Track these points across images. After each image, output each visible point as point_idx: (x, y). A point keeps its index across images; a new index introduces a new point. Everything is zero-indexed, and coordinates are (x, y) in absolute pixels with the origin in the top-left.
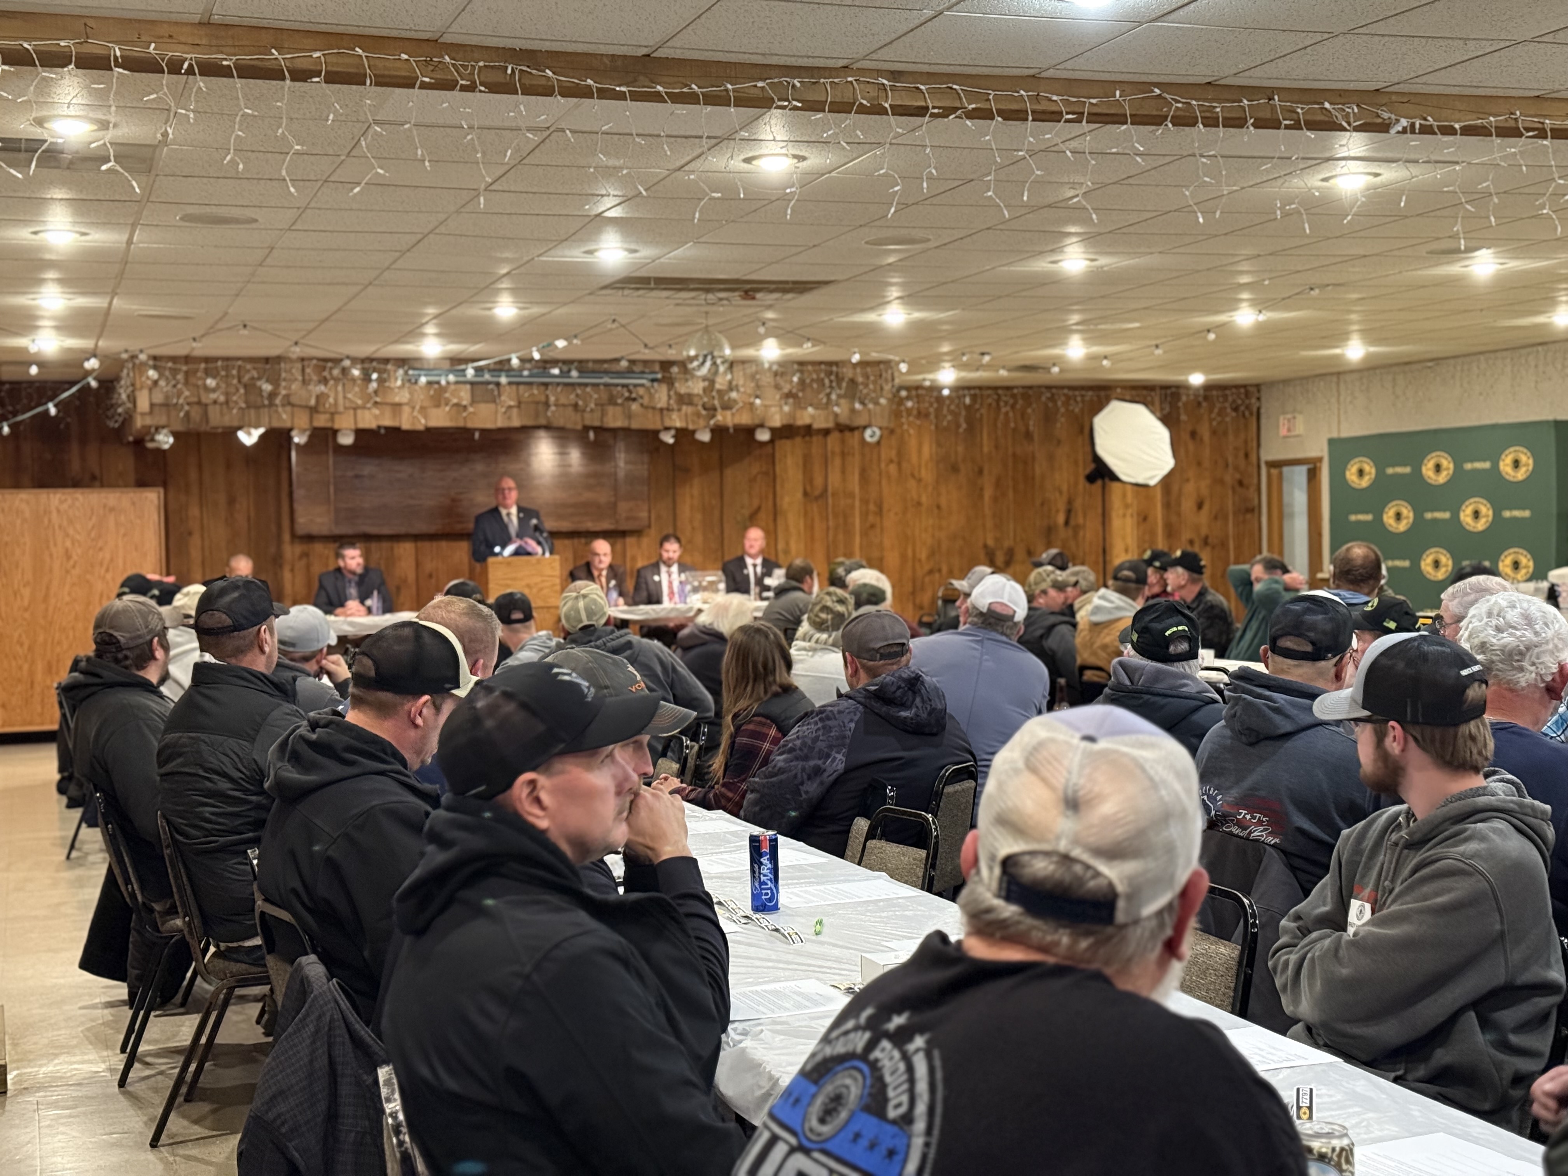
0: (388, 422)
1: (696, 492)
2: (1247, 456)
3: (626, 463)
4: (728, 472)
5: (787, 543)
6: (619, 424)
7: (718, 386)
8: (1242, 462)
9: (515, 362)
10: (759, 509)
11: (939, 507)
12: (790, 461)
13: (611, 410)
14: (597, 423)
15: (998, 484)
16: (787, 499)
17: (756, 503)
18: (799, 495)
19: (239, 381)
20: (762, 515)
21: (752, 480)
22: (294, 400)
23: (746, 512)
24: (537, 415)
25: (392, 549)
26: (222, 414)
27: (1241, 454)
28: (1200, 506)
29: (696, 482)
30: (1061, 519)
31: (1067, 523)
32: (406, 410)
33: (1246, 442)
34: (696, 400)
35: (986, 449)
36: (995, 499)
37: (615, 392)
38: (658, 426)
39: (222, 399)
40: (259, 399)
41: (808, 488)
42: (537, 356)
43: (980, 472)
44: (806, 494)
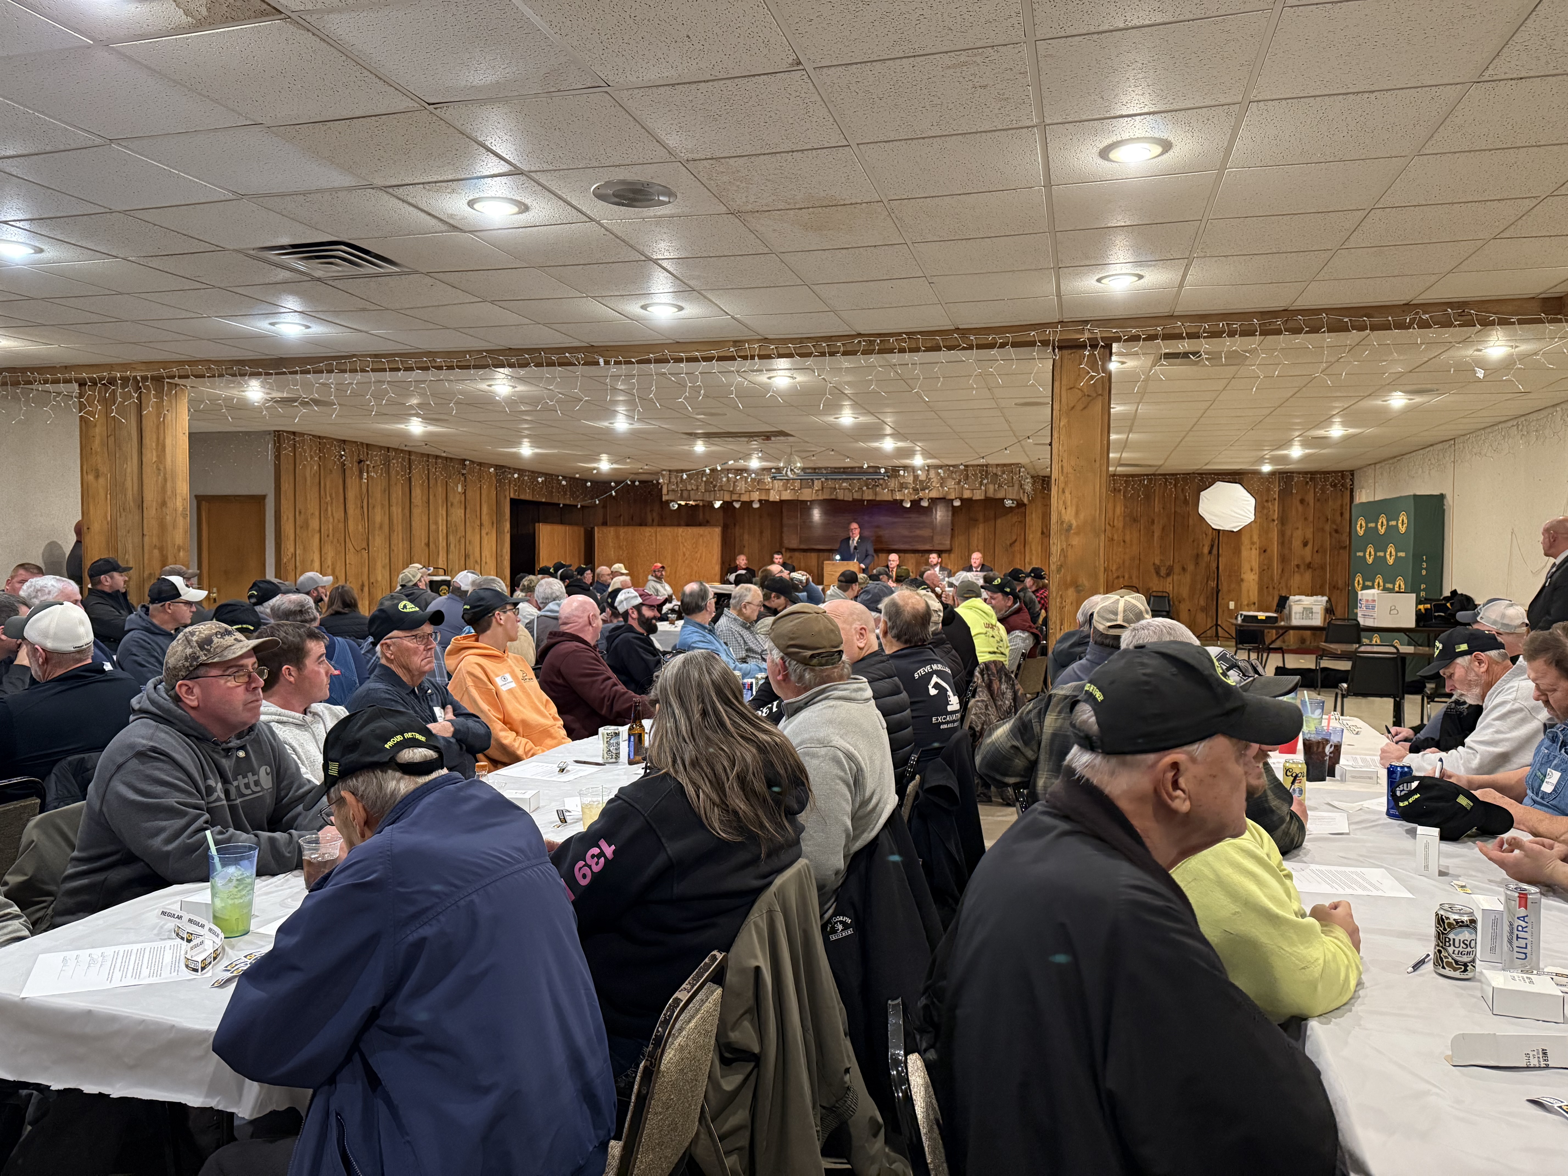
0: (766, 497)
2: (1342, 514)
3: (940, 516)
4: (999, 521)
8: (1339, 519)
11: (1124, 541)
12: (1034, 516)
15: (1163, 529)
16: (1031, 536)
17: (1014, 538)
20: (1017, 543)
23: (1008, 543)
27: (1338, 513)
28: (1305, 544)
30: (1206, 550)
31: (1210, 552)
32: (772, 491)
33: (1342, 506)
35: (1156, 510)
36: (1162, 538)
43: (1153, 522)
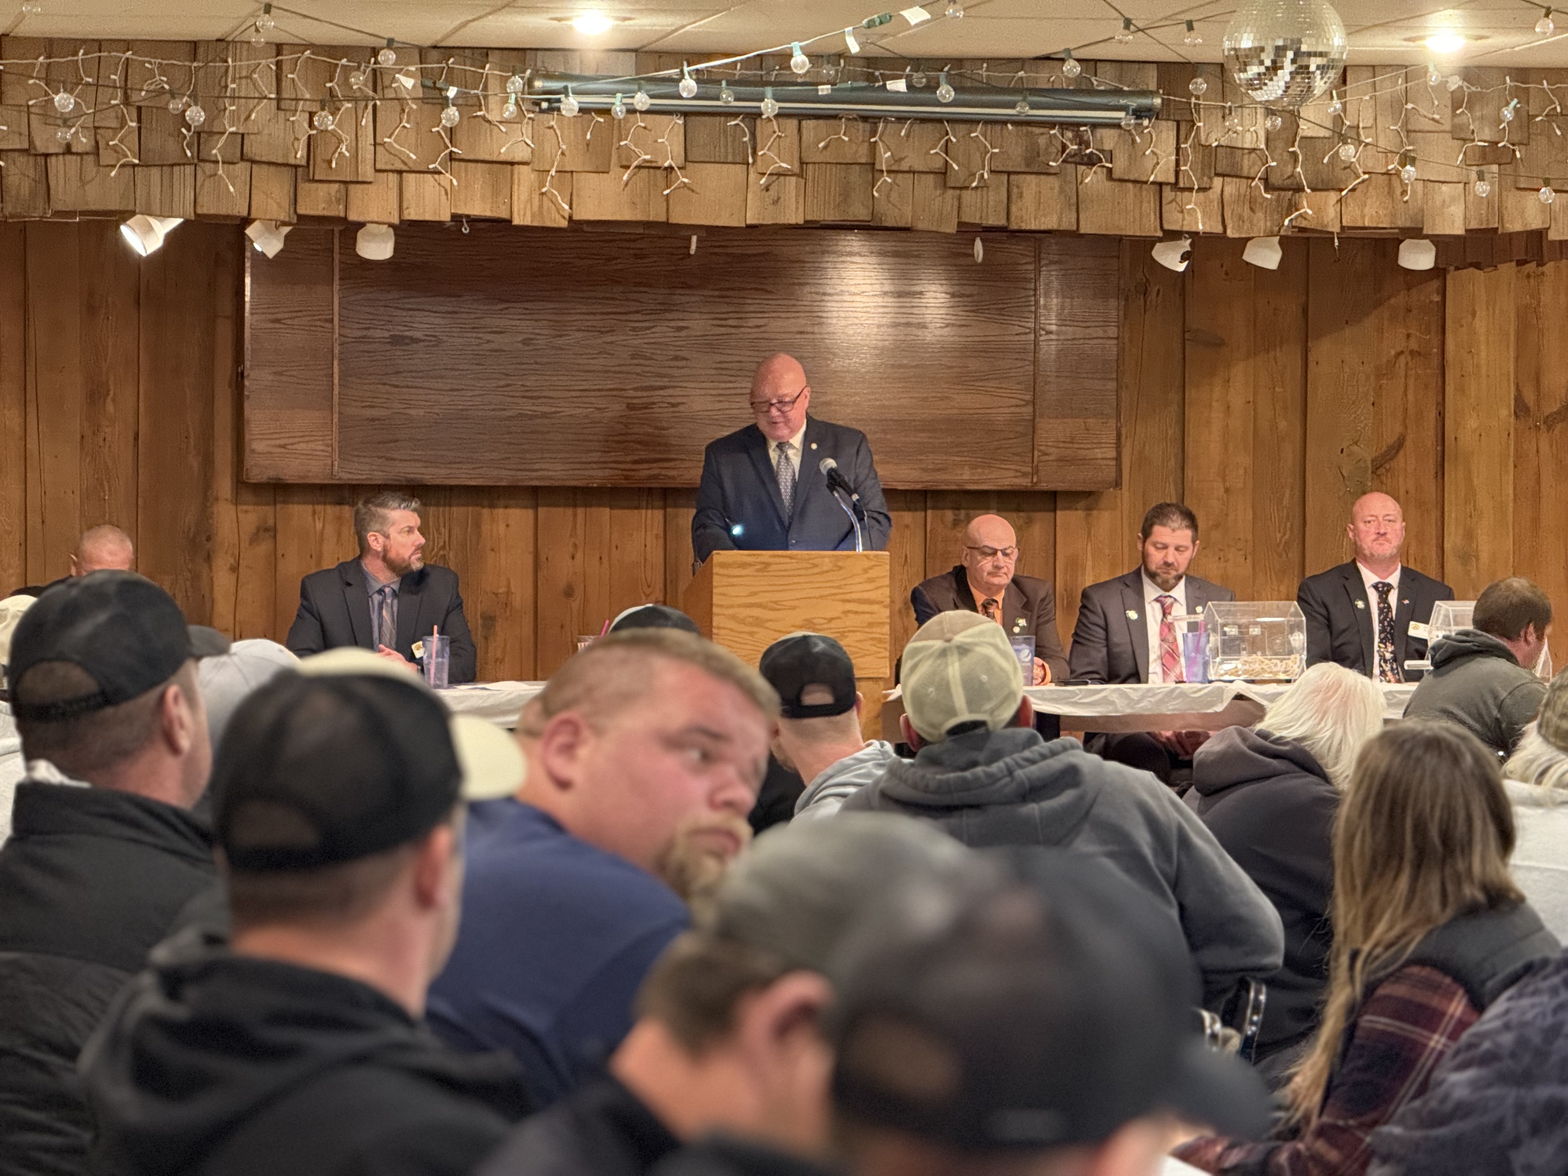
0: (479, 208)
1: (1238, 396)
3: (1062, 322)
4: (1323, 350)
5: (1469, 535)
6: (1050, 222)
7: (1305, 129)
9: (800, 62)
10: (1400, 444)
12: (1481, 324)
13: (1030, 185)
14: (995, 219)
16: (1472, 423)
17: (1392, 429)
18: (1505, 412)
19: (126, 101)
20: (1406, 461)
21: (1383, 372)
22: (254, 149)
23: (1366, 453)
24: (846, 195)
25: (477, 525)
26: (83, 182)
29: (1239, 372)
32: (525, 176)
34: (1247, 164)
37: (1042, 141)
38: (1151, 229)
39: (84, 142)
40: (171, 145)
41: (1530, 397)
42: (854, 48)
44: (1521, 409)
